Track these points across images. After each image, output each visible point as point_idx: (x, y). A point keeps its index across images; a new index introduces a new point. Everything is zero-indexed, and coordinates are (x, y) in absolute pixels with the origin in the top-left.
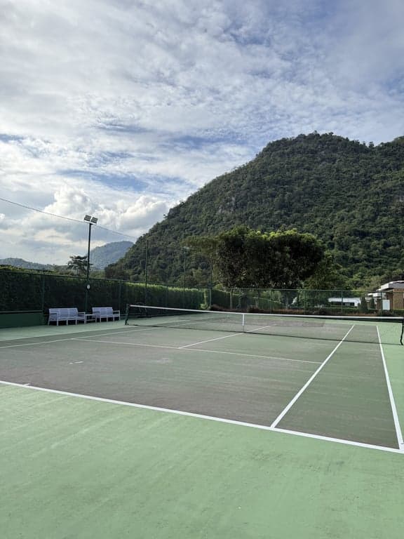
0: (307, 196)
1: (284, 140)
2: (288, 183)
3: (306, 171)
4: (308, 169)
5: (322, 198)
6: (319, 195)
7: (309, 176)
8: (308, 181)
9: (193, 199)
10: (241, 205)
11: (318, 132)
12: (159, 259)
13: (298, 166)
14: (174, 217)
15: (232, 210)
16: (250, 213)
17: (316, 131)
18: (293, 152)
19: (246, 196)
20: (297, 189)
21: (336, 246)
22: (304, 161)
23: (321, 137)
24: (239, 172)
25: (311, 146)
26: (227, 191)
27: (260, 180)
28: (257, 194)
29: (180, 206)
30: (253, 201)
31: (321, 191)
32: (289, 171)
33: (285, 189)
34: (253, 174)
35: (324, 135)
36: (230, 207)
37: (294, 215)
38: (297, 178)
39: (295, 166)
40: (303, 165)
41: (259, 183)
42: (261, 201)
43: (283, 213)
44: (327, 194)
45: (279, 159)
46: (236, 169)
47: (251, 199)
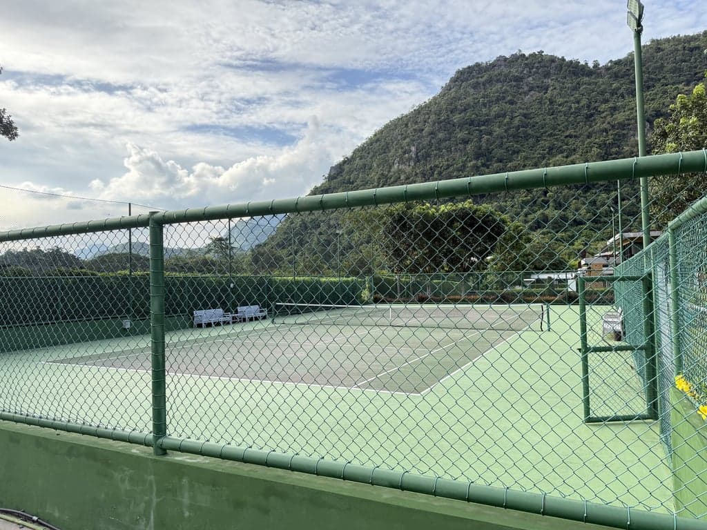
0: (511, 139)
1: (478, 65)
2: (486, 122)
3: (508, 106)
4: (512, 103)
5: (531, 141)
6: (527, 137)
7: (512, 112)
8: (512, 118)
9: (361, 152)
10: (420, 158)
11: (523, 52)
12: (320, 234)
13: (498, 100)
14: (336, 178)
15: (412, 164)
16: (436, 166)
17: (520, 51)
18: (490, 81)
19: (430, 144)
20: (498, 131)
22: (506, 91)
23: (527, 59)
24: (418, 112)
25: (514, 71)
26: (405, 139)
27: (448, 121)
28: (444, 140)
29: (344, 162)
30: (440, 150)
31: (530, 131)
32: (485, 106)
33: (481, 131)
34: (438, 114)
35: (530, 55)
36: (410, 159)
37: (495, 165)
38: (498, 116)
39: (494, 99)
40: (504, 98)
41: (447, 125)
42: (449, 150)
43: (479, 164)
44: (538, 135)
45: (472, 91)
46: (415, 108)
47: (436, 147)
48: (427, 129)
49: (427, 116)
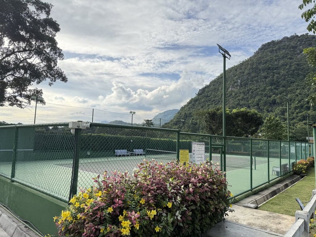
0: (290, 76)
1: (273, 42)
2: (277, 68)
3: (289, 60)
4: (291, 59)
5: (301, 77)
6: (298, 75)
7: (291, 63)
8: (290, 66)
9: (213, 83)
10: (244, 84)
11: (297, 34)
12: (193, 119)
13: (283, 57)
14: (201, 94)
15: (238, 88)
16: (251, 89)
17: (296, 34)
18: (279, 49)
19: (248, 79)
20: (282, 72)
21: (311, 108)
22: (287, 54)
23: (299, 37)
24: (242, 64)
25: (292, 44)
26: (235, 76)
27: (257, 68)
28: (255, 77)
29: (206, 87)
30: (252, 81)
31: (300, 72)
32: (276, 61)
33: (274, 72)
34: (252, 64)
35: (301, 36)
36: (237, 86)
37: (281, 89)
38: (283, 65)
39: (281, 57)
40: (287, 56)
41: (256, 70)
42: (257, 81)
43: (273, 88)
44: (304, 74)
45: (270, 54)
46: (241, 62)
47: (250, 80)
48: (246, 72)
49: (246, 66)
